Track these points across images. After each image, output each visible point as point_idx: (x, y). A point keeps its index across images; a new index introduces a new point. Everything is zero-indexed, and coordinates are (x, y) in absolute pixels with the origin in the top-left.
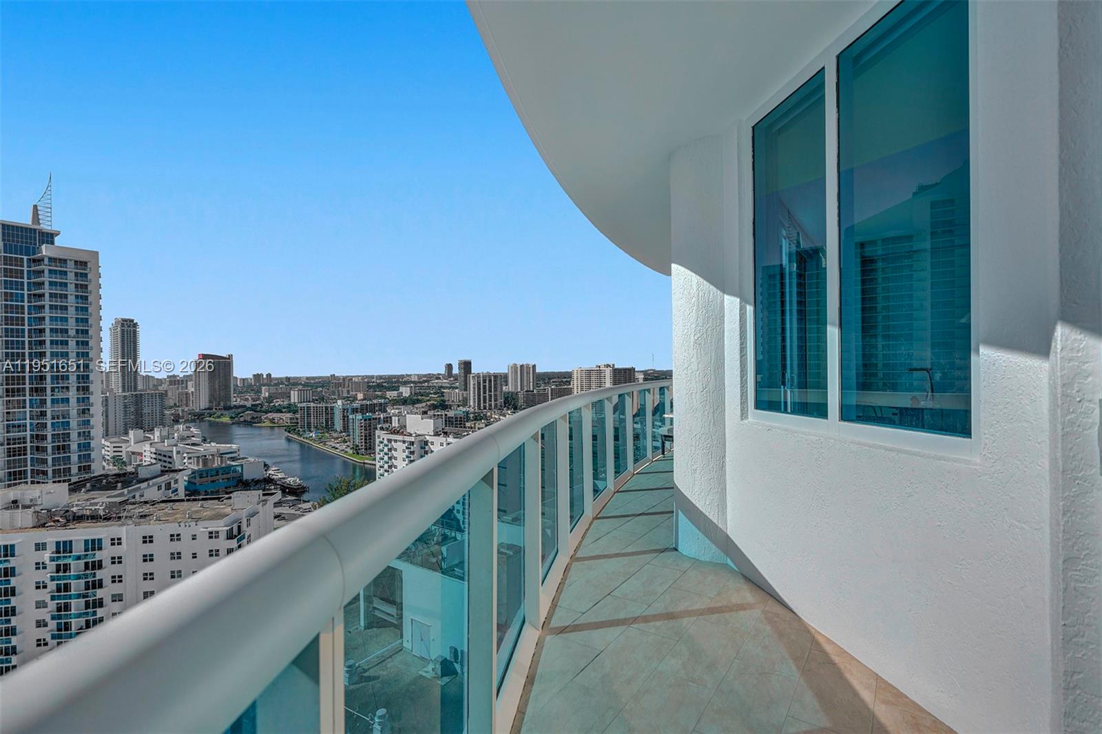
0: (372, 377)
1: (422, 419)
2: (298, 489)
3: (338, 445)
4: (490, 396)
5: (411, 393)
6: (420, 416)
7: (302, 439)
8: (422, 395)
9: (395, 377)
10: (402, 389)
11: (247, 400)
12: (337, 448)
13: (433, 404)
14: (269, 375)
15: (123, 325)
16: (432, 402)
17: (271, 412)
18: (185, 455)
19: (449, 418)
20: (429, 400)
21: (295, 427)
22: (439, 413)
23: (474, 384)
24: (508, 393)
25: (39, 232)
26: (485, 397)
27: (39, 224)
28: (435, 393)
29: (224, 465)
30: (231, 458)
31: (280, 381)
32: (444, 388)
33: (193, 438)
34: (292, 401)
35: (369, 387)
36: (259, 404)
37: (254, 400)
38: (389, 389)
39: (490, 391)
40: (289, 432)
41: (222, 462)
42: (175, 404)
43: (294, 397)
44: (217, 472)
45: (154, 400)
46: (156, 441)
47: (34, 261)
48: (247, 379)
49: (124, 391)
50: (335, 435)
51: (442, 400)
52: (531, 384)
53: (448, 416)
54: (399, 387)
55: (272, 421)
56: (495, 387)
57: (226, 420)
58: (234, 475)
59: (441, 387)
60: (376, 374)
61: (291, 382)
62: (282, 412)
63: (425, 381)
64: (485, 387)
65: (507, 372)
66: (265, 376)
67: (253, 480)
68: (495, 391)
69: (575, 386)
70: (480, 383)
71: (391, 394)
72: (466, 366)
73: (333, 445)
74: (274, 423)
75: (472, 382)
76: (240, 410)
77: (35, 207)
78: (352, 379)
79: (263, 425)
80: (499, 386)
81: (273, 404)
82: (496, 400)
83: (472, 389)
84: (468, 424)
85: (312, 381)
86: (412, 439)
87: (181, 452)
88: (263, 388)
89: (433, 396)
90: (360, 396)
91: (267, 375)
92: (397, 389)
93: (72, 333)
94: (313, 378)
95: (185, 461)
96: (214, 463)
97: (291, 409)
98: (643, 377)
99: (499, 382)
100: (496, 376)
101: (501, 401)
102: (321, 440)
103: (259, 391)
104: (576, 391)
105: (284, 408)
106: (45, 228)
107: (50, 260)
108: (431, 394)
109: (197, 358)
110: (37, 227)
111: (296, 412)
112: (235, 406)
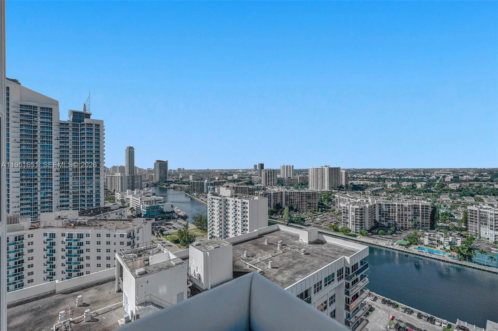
0: (223, 170)
2: (185, 216)
3: (204, 199)
4: (271, 179)
5: (238, 178)
6: (226, 188)
7: (190, 195)
8: (242, 178)
9: (233, 170)
10: (234, 176)
11: (174, 179)
12: (203, 200)
13: (246, 182)
15: (129, 149)
16: (246, 181)
17: (181, 184)
18: (143, 200)
19: (249, 189)
20: (244, 181)
21: (188, 191)
22: (245, 187)
23: (264, 174)
24: (280, 178)
25: (85, 114)
26: (269, 180)
27: (86, 111)
28: (248, 178)
29: (156, 205)
30: (160, 202)
31: (187, 171)
32: (253, 175)
33: (148, 194)
34: (190, 180)
35: (221, 174)
36: (178, 181)
37: (176, 179)
38: (229, 175)
39: (271, 177)
40: (186, 192)
41: (155, 204)
43: (191, 178)
44: (154, 208)
45: (138, 178)
46: (135, 194)
47: (83, 125)
48: (176, 170)
49: (129, 174)
50: (204, 194)
51: (250, 181)
52: (291, 175)
53: (249, 188)
54: (233, 175)
55: (181, 187)
56: (273, 175)
57: (164, 187)
58: (160, 209)
59: (252, 175)
60: (225, 169)
61: (191, 172)
62: (185, 184)
63: (245, 172)
64: (269, 175)
65: (280, 168)
66: (182, 169)
67: (167, 212)
69: (310, 175)
70: (266, 173)
71: (230, 178)
72: (262, 166)
73: (202, 198)
74: (182, 189)
75: (263, 173)
76: (170, 183)
77: (85, 105)
78: (215, 171)
79: (178, 189)
80: (275, 176)
81: (183, 181)
82: (273, 181)
83: (263, 176)
84: (256, 192)
85: (200, 172)
86: (220, 198)
88: (180, 174)
89: (247, 179)
90: (217, 178)
91: (183, 169)
92: (232, 175)
93: (94, 152)
94: (201, 170)
95: (143, 203)
96: (153, 204)
97: (188, 183)
98: (345, 172)
99: (275, 173)
100: (274, 171)
101: (276, 182)
102: (197, 197)
103: (179, 175)
104: (310, 178)
105: (186, 182)
106: (87, 112)
107: (88, 124)
108: (246, 178)
109: (155, 162)
110: (85, 112)
111: (189, 185)
112: (169, 181)
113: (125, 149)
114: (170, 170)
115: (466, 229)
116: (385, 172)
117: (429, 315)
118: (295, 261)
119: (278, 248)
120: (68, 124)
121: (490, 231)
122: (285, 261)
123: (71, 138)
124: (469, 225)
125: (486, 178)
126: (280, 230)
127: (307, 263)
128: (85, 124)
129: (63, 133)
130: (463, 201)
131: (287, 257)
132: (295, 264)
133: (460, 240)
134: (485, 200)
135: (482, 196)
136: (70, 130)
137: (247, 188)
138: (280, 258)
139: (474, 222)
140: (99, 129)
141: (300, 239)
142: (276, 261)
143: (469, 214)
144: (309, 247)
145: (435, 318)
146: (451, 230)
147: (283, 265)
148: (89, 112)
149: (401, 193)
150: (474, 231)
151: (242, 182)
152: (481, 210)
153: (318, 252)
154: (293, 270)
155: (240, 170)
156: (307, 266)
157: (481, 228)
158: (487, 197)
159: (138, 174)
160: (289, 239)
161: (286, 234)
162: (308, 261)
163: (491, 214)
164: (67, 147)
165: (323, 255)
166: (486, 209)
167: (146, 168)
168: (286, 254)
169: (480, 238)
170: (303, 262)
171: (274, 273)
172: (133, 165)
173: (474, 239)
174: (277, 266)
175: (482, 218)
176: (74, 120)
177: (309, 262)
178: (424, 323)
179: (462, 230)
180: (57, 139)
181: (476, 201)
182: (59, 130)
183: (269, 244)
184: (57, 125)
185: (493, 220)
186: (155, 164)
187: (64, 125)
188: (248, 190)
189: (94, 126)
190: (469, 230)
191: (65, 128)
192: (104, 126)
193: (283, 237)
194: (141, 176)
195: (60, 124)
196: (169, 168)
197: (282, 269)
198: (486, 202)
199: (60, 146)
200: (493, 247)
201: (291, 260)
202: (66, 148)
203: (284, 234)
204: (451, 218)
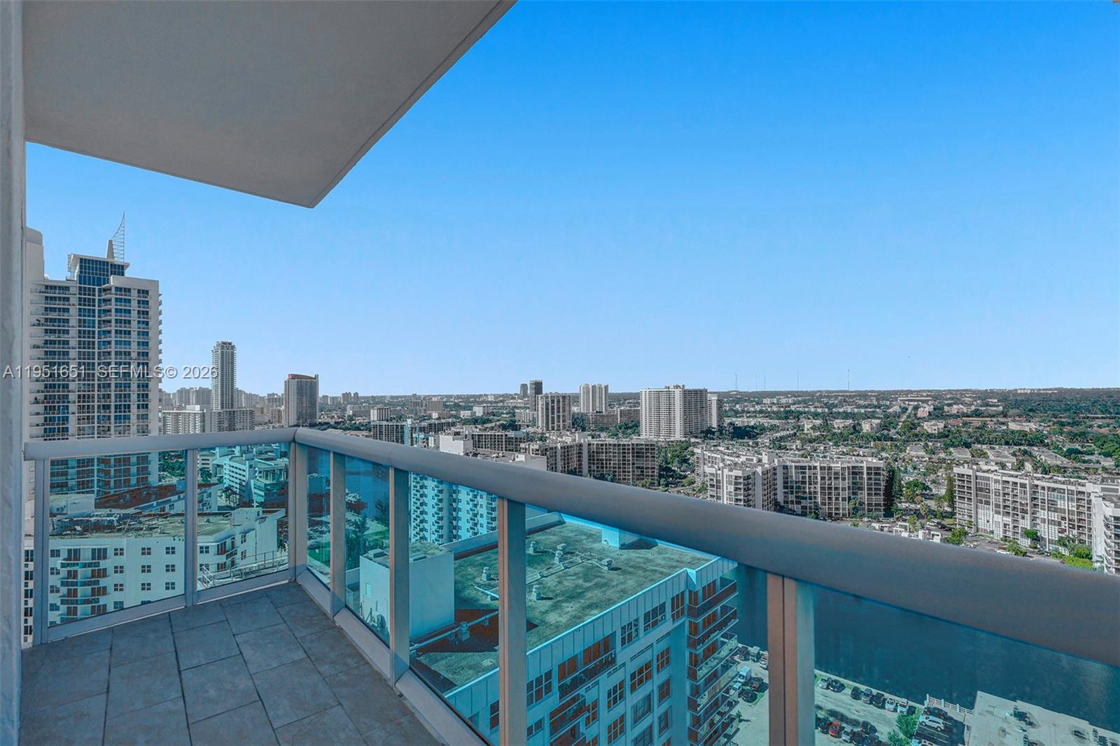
0: (451, 396)
1: (454, 440)
4: (559, 416)
5: (484, 414)
6: (451, 437)
8: (494, 415)
9: (473, 396)
10: (476, 409)
11: (333, 417)
13: (502, 424)
14: (356, 394)
15: (222, 348)
16: (501, 422)
17: (349, 429)
18: (257, 469)
19: (509, 438)
20: (498, 420)
22: (499, 434)
23: (543, 405)
24: (578, 414)
25: (111, 265)
26: (553, 418)
27: (113, 257)
28: (507, 414)
31: (367, 399)
32: (518, 408)
33: (269, 454)
34: (372, 419)
35: (446, 406)
36: (341, 422)
37: (339, 417)
38: (465, 408)
39: (559, 412)
42: (269, 421)
43: (374, 415)
45: (245, 417)
46: (237, 455)
47: (105, 290)
48: (337, 398)
49: (222, 408)
51: (511, 420)
52: (604, 406)
54: (472, 407)
56: (564, 407)
59: (516, 407)
60: (455, 394)
61: (374, 401)
62: (360, 430)
63: (501, 401)
64: (553, 407)
65: (578, 392)
66: (352, 395)
68: (564, 411)
69: (644, 407)
70: (548, 403)
71: (465, 414)
72: (538, 387)
75: (541, 403)
77: (110, 242)
78: (432, 399)
80: (567, 408)
81: (354, 422)
82: (564, 421)
83: (540, 409)
84: (522, 445)
85: (395, 401)
87: (254, 466)
88: (348, 407)
89: (505, 416)
90: (435, 415)
91: (354, 394)
92: (470, 408)
93: (134, 355)
94: (397, 397)
95: (257, 474)
96: (281, 477)
97: (367, 427)
98: (716, 398)
99: (567, 401)
100: (565, 397)
101: (569, 422)
103: (345, 410)
104: (644, 413)
105: (363, 426)
106: (118, 260)
107: (117, 289)
108: (504, 414)
109: (287, 378)
110: (110, 260)
111: (370, 431)
112: (320, 423)
113: (213, 349)
114: (323, 396)
115: (952, 515)
116: (800, 399)
117: (875, 692)
118: (588, 585)
119: (556, 560)
120: (67, 288)
121: (995, 515)
122: (568, 584)
123: (73, 322)
124: (957, 505)
125: (995, 408)
126: (565, 523)
127: (613, 587)
128: (110, 289)
129: (53, 310)
130: (950, 457)
131: (574, 576)
132: (588, 589)
133: (938, 535)
134: (990, 453)
135: (984, 446)
136: (71, 302)
137: (504, 437)
138: (557, 580)
139: (966, 499)
140: (148, 302)
141: (603, 539)
142: (549, 585)
143: (957, 483)
144: (621, 555)
145: (887, 695)
146: (923, 518)
147: (563, 593)
148: (122, 260)
149: (831, 444)
150: (966, 518)
151: (493, 424)
152: (978, 474)
153: (638, 565)
154: (582, 601)
155: (489, 397)
156: (610, 593)
157: (979, 511)
158: (994, 448)
159: (245, 408)
160: (582, 540)
161: (576, 531)
162: (615, 583)
163: (996, 481)
164: (63, 344)
165: (645, 570)
166: (988, 471)
167: (263, 393)
168: (572, 570)
169: (977, 531)
170: (605, 585)
171: (543, 609)
172: (232, 388)
173: (966, 533)
174: (551, 595)
175: (981, 490)
176: (82, 279)
177: (617, 585)
178: (863, 708)
179: (944, 515)
180: (39, 325)
181: (973, 456)
182: (44, 302)
183: (538, 552)
184: (38, 291)
185: (999, 493)
186: (287, 384)
187: (57, 291)
188: (506, 441)
189: (134, 293)
190: (957, 516)
191: (60, 298)
192: (160, 293)
193: (570, 537)
194: (252, 413)
195: (47, 287)
196: (321, 394)
197: (559, 601)
198: (992, 457)
199: (45, 340)
200: (1000, 548)
201: (581, 581)
202: (61, 346)
203: (572, 531)
204: (924, 492)
